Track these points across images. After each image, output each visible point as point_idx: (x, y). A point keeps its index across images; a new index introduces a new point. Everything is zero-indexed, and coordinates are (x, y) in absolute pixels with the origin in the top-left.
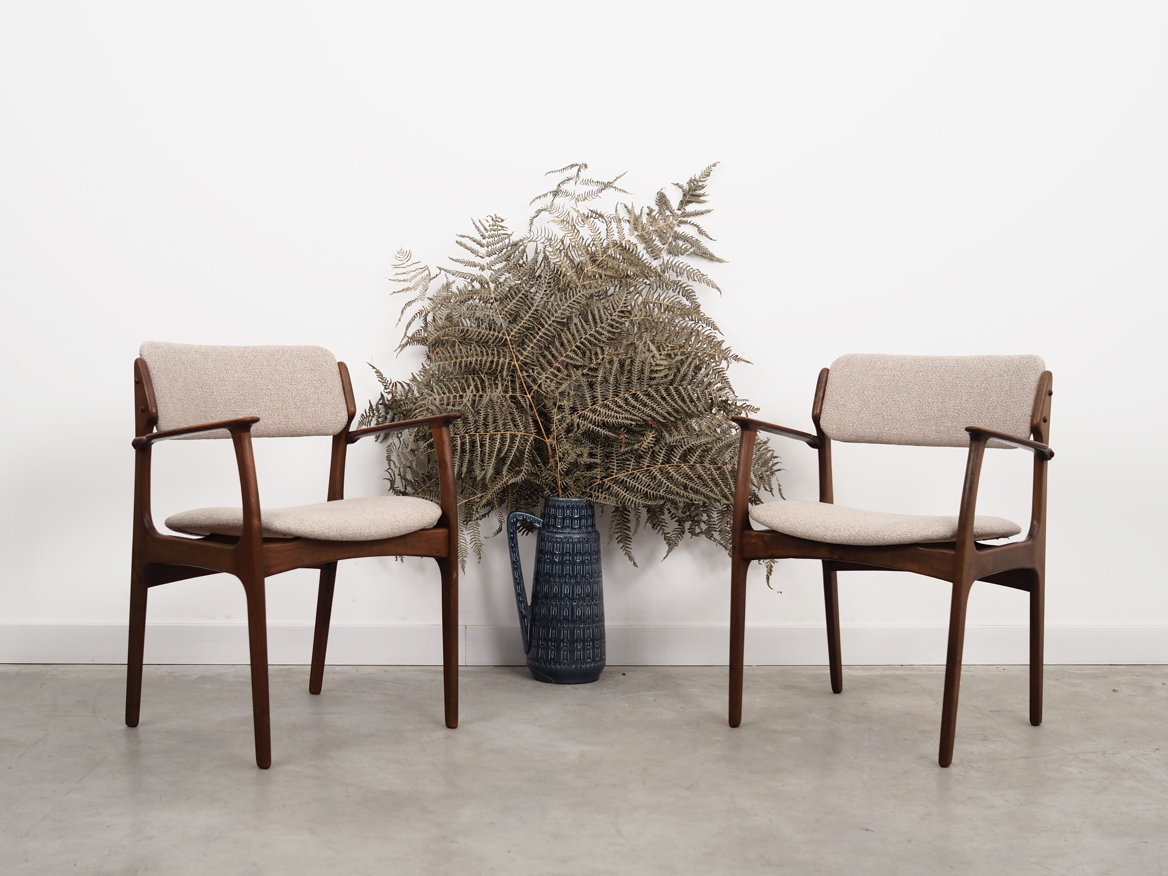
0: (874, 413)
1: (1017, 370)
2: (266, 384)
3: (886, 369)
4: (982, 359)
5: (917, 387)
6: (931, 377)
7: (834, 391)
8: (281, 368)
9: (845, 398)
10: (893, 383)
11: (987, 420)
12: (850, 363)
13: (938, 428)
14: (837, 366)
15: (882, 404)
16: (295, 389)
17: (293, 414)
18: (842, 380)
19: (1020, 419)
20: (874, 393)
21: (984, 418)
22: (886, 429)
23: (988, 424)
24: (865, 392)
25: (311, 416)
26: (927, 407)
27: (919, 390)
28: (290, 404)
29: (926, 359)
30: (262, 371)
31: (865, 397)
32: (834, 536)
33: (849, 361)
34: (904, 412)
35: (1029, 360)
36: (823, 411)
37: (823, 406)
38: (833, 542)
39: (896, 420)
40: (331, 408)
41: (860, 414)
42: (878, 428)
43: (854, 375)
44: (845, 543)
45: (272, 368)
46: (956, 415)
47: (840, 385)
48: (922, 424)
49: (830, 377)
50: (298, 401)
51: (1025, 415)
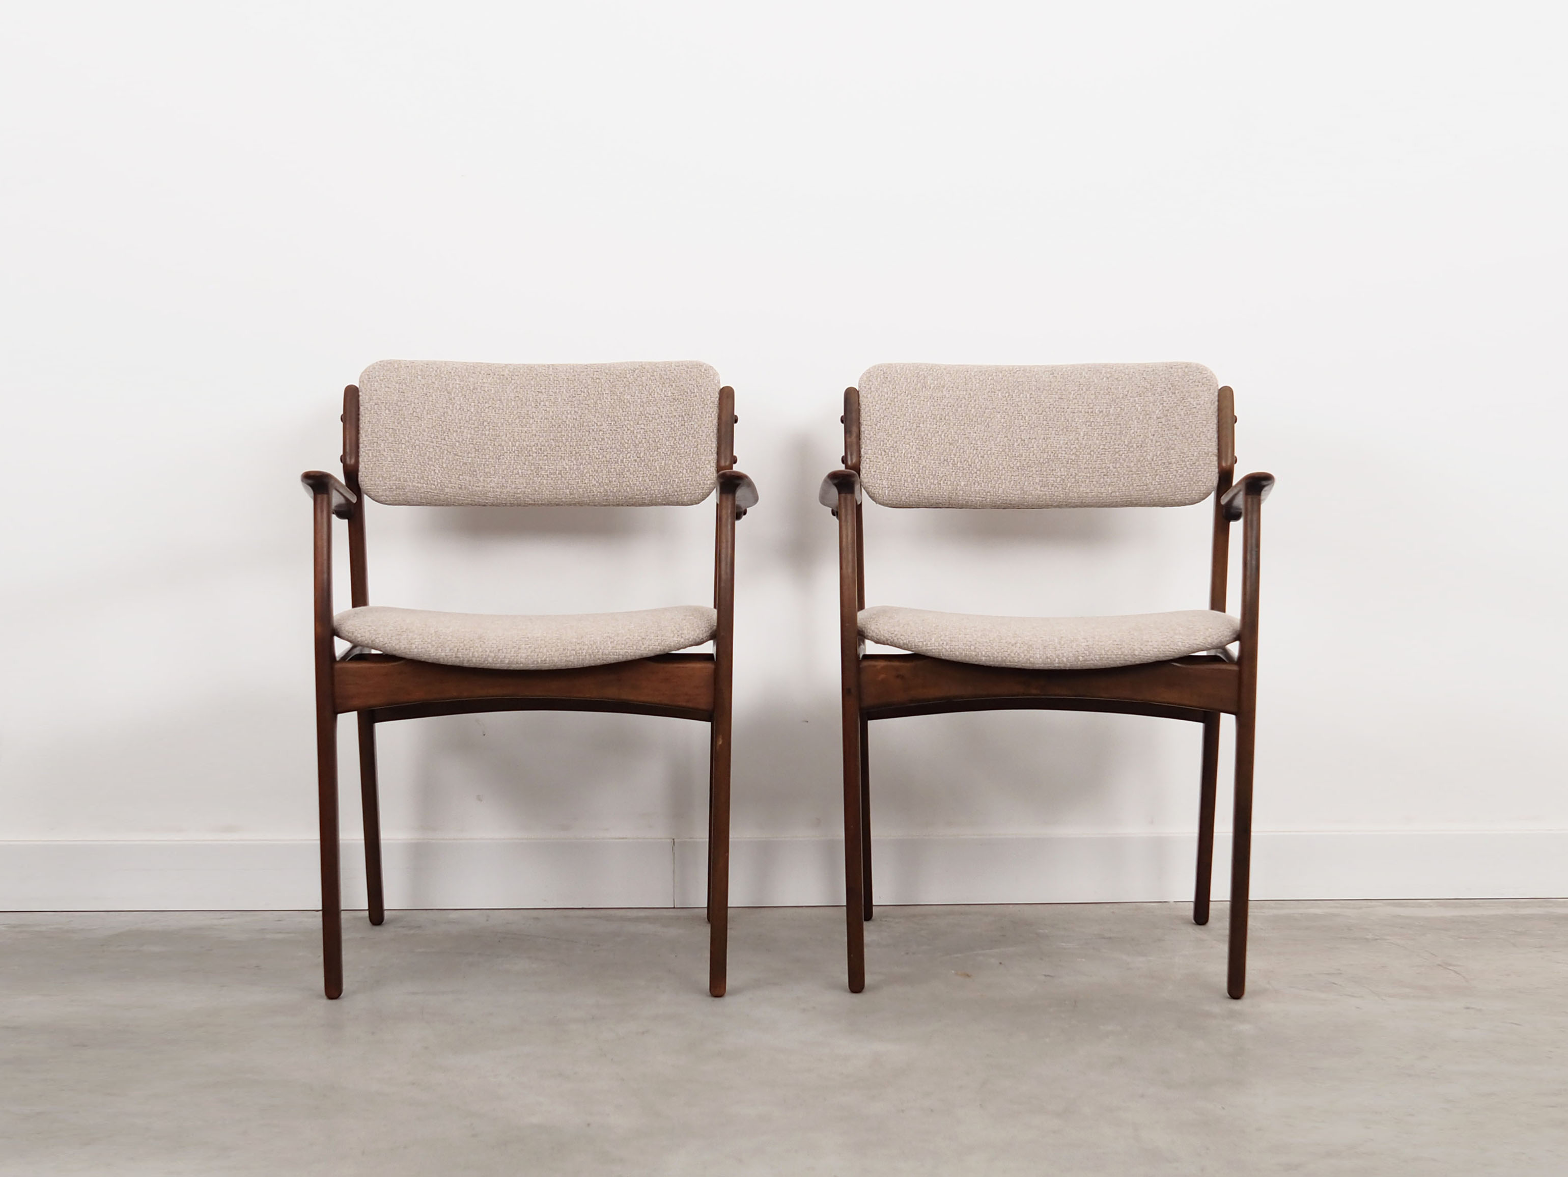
0: (940, 460)
1: (1170, 386)
2: (599, 424)
3: (943, 387)
4: (1096, 369)
5: (999, 416)
6: (1017, 400)
7: (876, 425)
8: (629, 397)
9: (893, 436)
10: (959, 409)
11: (1132, 464)
12: (889, 379)
13: (1045, 479)
14: (871, 383)
15: (950, 444)
16: (642, 431)
17: (632, 471)
18: (884, 407)
19: (1198, 460)
20: (935, 426)
21: (1124, 460)
22: (963, 484)
23: (1134, 469)
24: (921, 425)
25: (658, 474)
26: (1021, 447)
27: (1003, 420)
28: (629, 455)
29: (998, 370)
30: (598, 402)
31: (923, 434)
32: (1047, 658)
33: (886, 375)
34: (986, 456)
35: (1186, 370)
36: (863, 459)
37: (862, 451)
38: (1047, 667)
39: (975, 470)
40: (689, 462)
41: (920, 461)
42: (949, 483)
43: (900, 398)
44: (1068, 666)
45: (616, 397)
46: (1073, 457)
47: (882, 416)
48: (1017, 474)
49: (864, 401)
50: (643, 449)
51: (1207, 454)
